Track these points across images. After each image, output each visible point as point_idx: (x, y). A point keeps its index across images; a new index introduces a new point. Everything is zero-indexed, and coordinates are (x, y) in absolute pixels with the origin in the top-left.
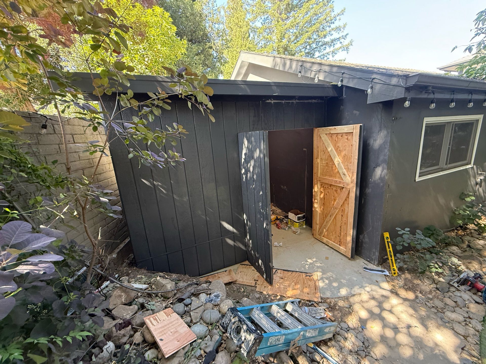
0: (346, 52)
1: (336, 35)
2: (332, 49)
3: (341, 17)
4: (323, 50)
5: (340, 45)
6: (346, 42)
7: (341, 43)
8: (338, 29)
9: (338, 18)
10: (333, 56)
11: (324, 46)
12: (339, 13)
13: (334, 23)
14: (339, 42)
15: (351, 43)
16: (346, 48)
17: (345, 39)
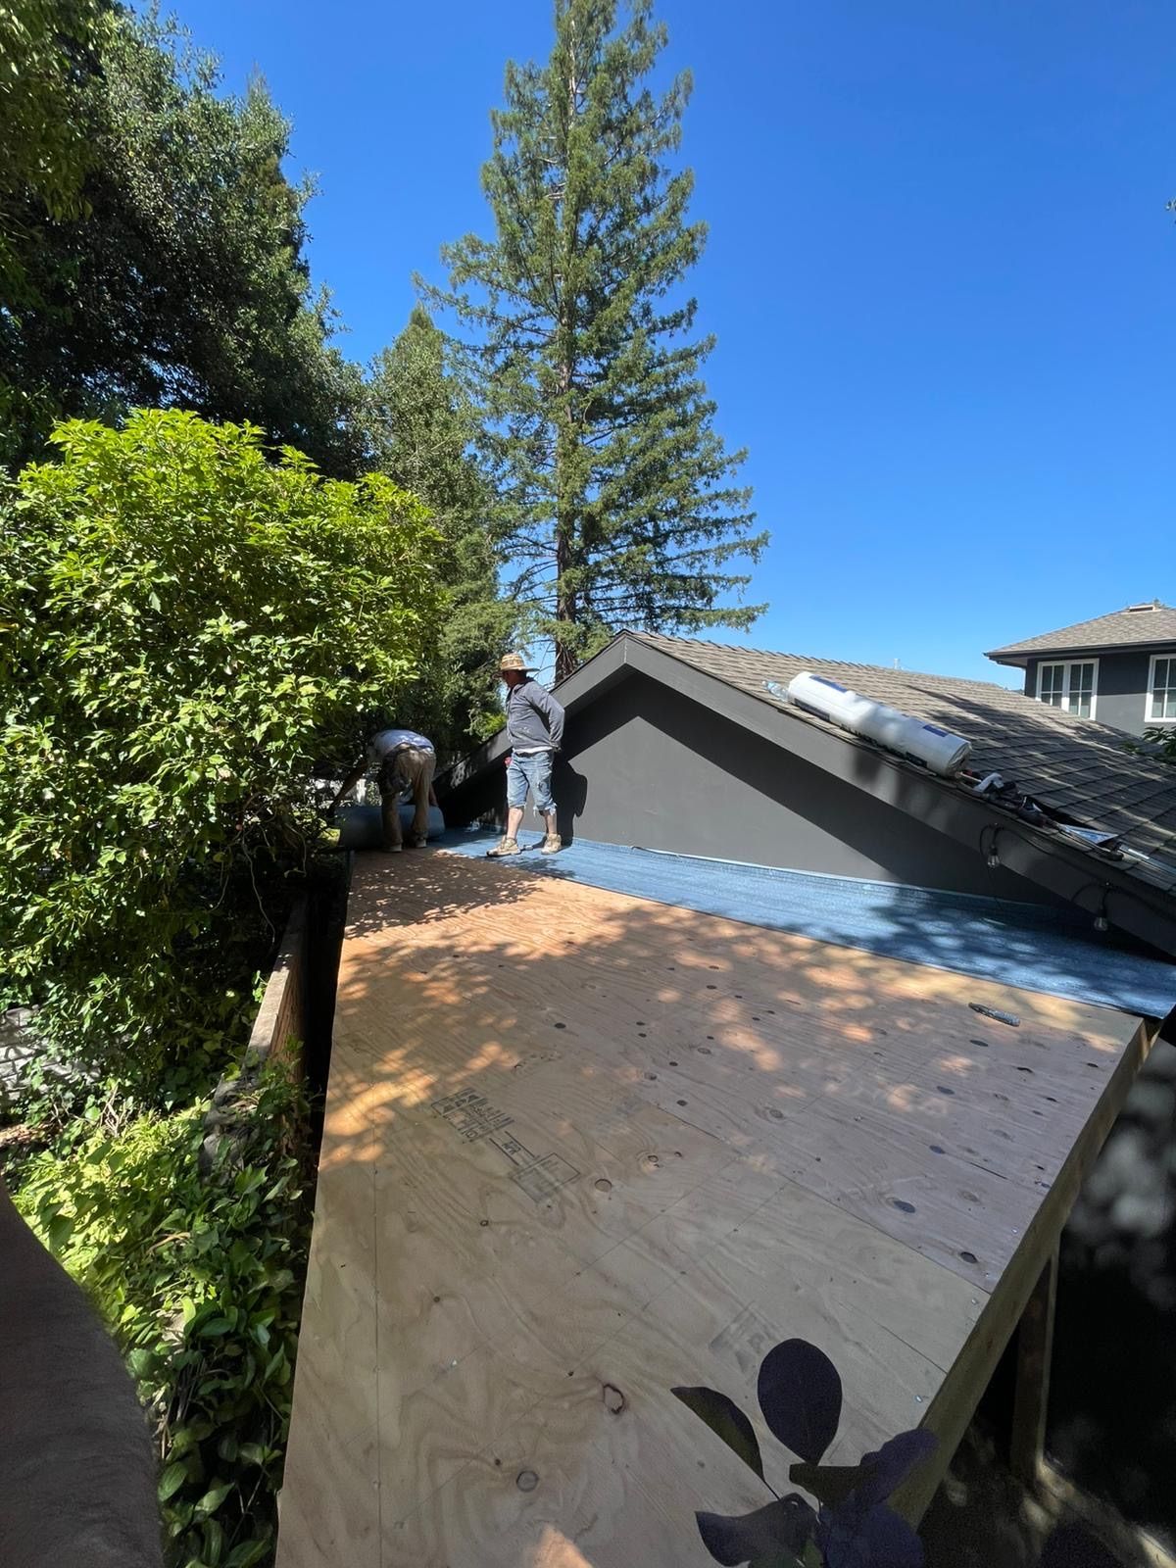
0: (751, 558)
1: (725, 511)
2: (713, 544)
3: (738, 467)
4: (689, 542)
5: (736, 539)
6: (752, 534)
7: (738, 533)
8: (730, 496)
9: (728, 468)
10: (718, 563)
11: (694, 533)
12: (732, 456)
13: (718, 478)
14: (732, 530)
15: (764, 540)
16: (753, 549)
17: (747, 526)
